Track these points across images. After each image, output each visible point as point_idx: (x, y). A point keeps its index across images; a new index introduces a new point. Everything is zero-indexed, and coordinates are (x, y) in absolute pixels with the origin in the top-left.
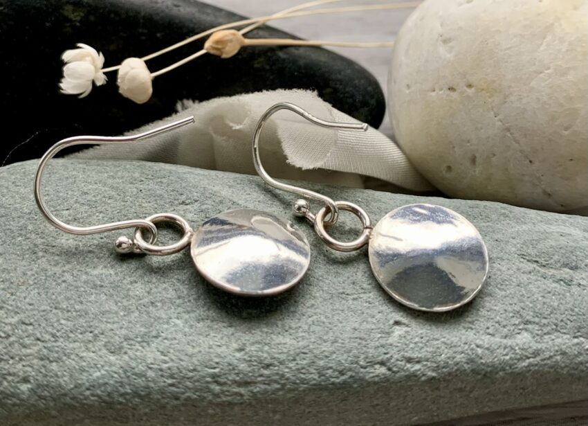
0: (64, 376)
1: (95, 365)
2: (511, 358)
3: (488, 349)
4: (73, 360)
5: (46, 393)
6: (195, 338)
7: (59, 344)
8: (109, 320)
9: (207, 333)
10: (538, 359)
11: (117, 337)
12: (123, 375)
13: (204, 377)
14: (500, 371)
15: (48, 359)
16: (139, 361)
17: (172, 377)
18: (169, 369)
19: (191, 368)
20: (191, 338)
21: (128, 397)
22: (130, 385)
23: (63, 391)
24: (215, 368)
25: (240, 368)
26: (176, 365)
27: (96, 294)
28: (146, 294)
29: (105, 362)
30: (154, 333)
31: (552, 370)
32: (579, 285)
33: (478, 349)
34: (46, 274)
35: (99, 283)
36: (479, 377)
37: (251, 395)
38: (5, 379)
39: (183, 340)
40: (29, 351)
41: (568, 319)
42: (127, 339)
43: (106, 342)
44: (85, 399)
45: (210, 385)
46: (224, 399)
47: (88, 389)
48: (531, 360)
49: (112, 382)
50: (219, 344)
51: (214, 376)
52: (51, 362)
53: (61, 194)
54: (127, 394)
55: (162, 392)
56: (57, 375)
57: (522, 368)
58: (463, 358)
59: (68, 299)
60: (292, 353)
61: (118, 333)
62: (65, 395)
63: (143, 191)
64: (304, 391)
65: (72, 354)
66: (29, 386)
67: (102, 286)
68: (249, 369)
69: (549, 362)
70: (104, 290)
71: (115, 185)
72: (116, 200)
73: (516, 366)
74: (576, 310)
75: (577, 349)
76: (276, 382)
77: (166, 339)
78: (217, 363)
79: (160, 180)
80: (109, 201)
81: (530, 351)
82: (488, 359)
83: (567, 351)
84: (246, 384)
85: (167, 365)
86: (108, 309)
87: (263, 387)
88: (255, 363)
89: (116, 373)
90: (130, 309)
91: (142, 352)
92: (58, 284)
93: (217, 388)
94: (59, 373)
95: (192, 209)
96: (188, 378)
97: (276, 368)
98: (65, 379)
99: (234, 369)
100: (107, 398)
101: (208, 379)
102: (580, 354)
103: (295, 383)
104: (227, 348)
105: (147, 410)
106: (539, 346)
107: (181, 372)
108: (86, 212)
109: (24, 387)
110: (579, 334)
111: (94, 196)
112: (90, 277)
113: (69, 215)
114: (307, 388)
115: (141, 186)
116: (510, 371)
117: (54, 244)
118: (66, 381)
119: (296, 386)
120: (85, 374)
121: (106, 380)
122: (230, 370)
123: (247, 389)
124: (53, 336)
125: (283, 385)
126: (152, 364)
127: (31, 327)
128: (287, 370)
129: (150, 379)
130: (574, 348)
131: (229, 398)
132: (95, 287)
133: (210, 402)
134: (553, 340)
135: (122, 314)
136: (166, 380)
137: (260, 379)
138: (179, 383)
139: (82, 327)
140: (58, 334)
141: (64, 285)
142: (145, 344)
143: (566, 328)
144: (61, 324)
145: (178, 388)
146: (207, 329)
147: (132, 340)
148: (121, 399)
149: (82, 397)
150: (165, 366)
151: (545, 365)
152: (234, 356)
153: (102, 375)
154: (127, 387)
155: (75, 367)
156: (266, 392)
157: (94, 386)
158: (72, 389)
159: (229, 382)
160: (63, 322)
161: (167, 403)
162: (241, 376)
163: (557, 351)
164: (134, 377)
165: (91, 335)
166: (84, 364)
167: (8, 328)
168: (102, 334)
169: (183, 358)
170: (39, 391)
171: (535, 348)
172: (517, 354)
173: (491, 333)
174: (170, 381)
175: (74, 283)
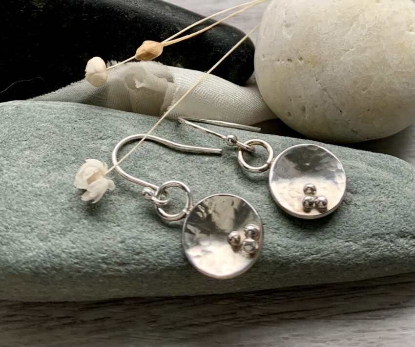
0: (10, 254)
1: (30, 248)
2: (300, 255)
3: (285, 247)
4: (17, 244)
6: (94, 233)
7: (9, 233)
8: (42, 219)
9: (102, 230)
10: (319, 255)
11: (45, 231)
12: (46, 256)
13: (97, 259)
14: (293, 262)
16: (58, 247)
17: (77, 258)
18: (75, 252)
19: (90, 253)
20: (92, 233)
21: (48, 270)
22: (50, 262)
23: (8, 264)
24: (104, 253)
25: (121, 254)
26: (80, 250)
27: (36, 200)
28: (67, 202)
29: (36, 246)
30: (69, 229)
31: (328, 263)
32: (356, 205)
33: (279, 247)
34: (6, 185)
35: (39, 193)
36: (278, 266)
37: (127, 271)
39: (87, 234)
41: (343, 229)
42: (52, 231)
43: (38, 233)
44: (22, 270)
45: (100, 264)
46: (110, 273)
47: (24, 264)
48: (315, 256)
49: (39, 260)
50: (109, 237)
51: (103, 259)
52: (3, 245)
53: (23, 130)
54: (48, 268)
55: (70, 267)
56: (5, 254)
57: (307, 261)
58: (268, 253)
59: (18, 203)
60: (155, 245)
61: (46, 227)
62: (10, 267)
63: (76, 129)
64: (161, 270)
65: (16, 240)
67: (40, 195)
68: (126, 255)
69: (326, 257)
70: (42, 198)
71: (58, 124)
72: (57, 135)
73: (303, 260)
74: (350, 223)
75: (347, 250)
76: (143, 264)
77: (76, 233)
78: (106, 250)
79: (88, 121)
80: (53, 136)
81: (314, 250)
82: (285, 254)
83: (340, 251)
84: (123, 264)
85: (74, 250)
86: (42, 211)
87: (135, 266)
88: (130, 251)
89: (42, 254)
90: (56, 211)
91: (60, 241)
92: (14, 193)
93: (105, 266)
94: (7, 253)
95: (106, 143)
96: (87, 259)
97: (144, 255)
98: (11, 256)
99: (116, 255)
100: (36, 270)
101: (100, 261)
102: (349, 253)
103: (155, 265)
104: (114, 240)
105: (60, 278)
106: (321, 247)
107: (83, 255)
108: (37, 143)
110: (350, 239)
111: (44, 132)
112: (34, 189)
113: (26, 145)
114: (162, 268)
115: (75, 125)
116: (300, 262)
117: (14, 165)
118: (11, 258)
119: (155, 267)
120: (23, 254)
121: (35, 259)
122: (115, 255)
123: (124, 268)
124: (6, 228)
125: (148, 266)
126: (65, 249)
128: (150, 257)
129: (63, 259)
130: (345, 249)
131: (112, 273)
132: (36, 195)
133: (100, 275)
134: (331, 243)
135: (50, 214)
136: (73, 260)
137: (133, 261)
138: (81, 262)
139: (25, 222)
140: (9, 227)
141: (17, 193)
142: (62, 236)
143: (341, 235)
144: (12, 220)
145: (80, 265)
146: (103, 227)
147: (55, 232)
148: (44, 271)
149: (20, 269)
151: (324, 259)
152: (117, 246)
153: (34, 255)
154: (49, 263)
155: (17, 249)
156: (136, 270)
157: (27, 262)
158: (14, 263)
159: (113, 263)
160: (13, 218)
161: (73, 275)
162: (121, 259)
163: (333, 251)
164: (53, 257)
165: (30, 228)
166: (23, 247)
168: (37, 228)
169: (85, 246)
171: (317, 248)
172: (305, 252)
173: (289, 236)
174: (76, 261)
175: (23, 193)
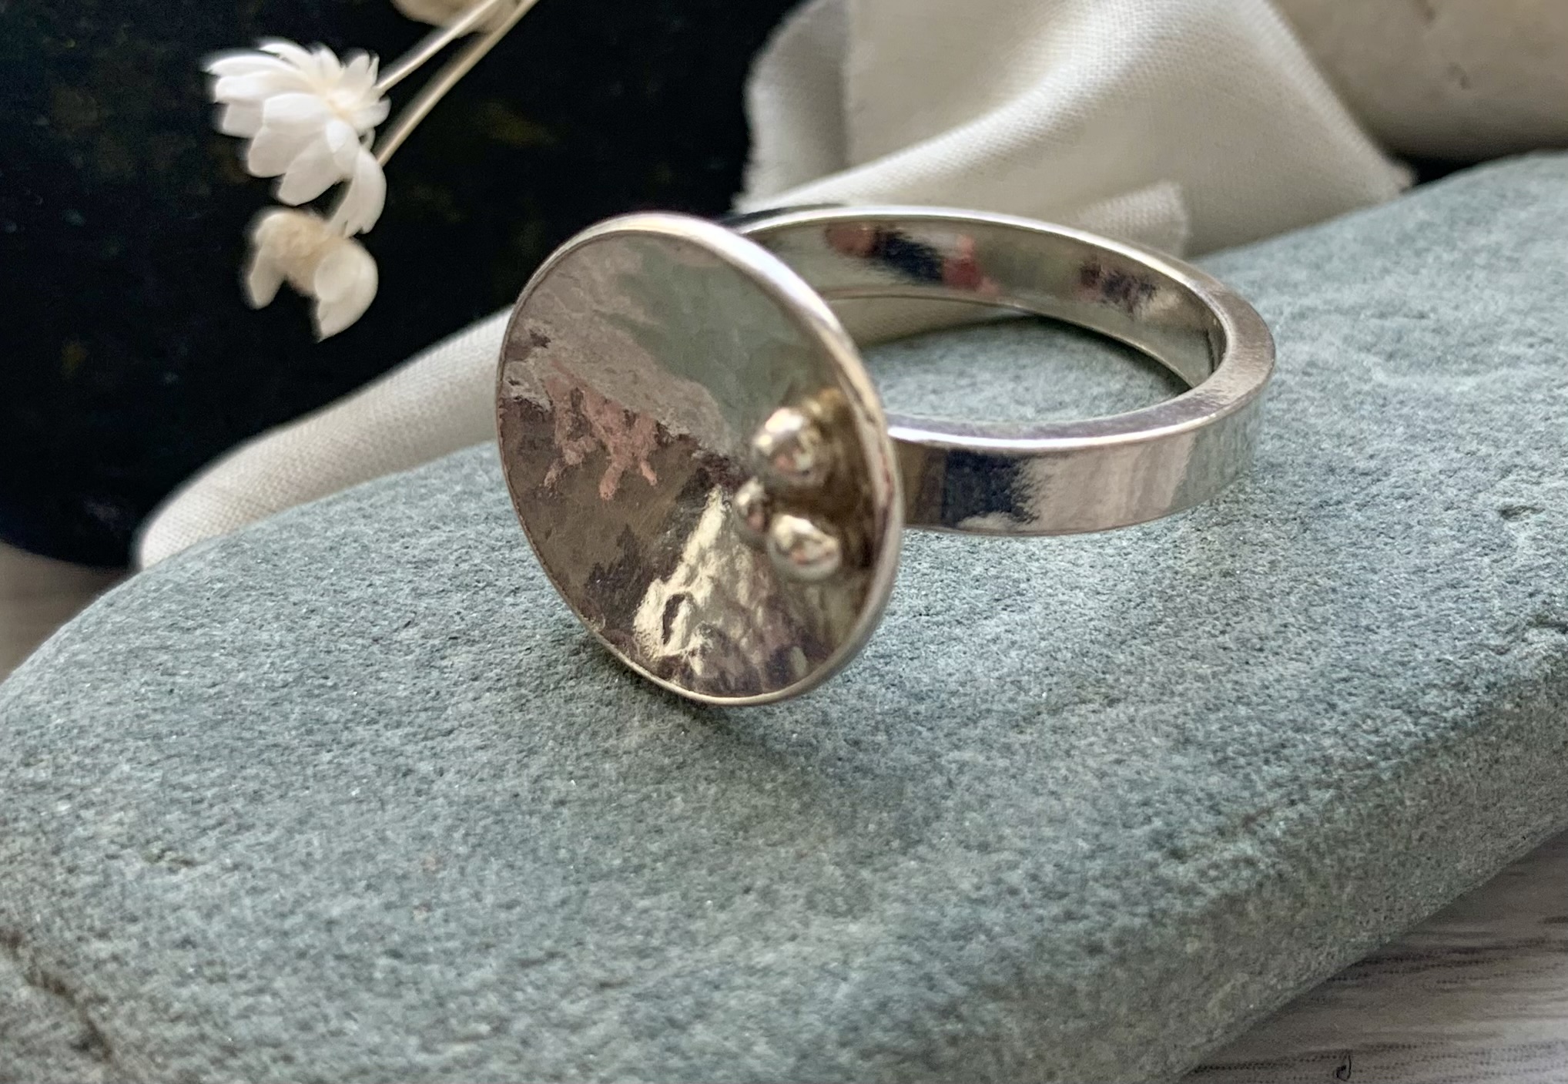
15: (671, 1022)
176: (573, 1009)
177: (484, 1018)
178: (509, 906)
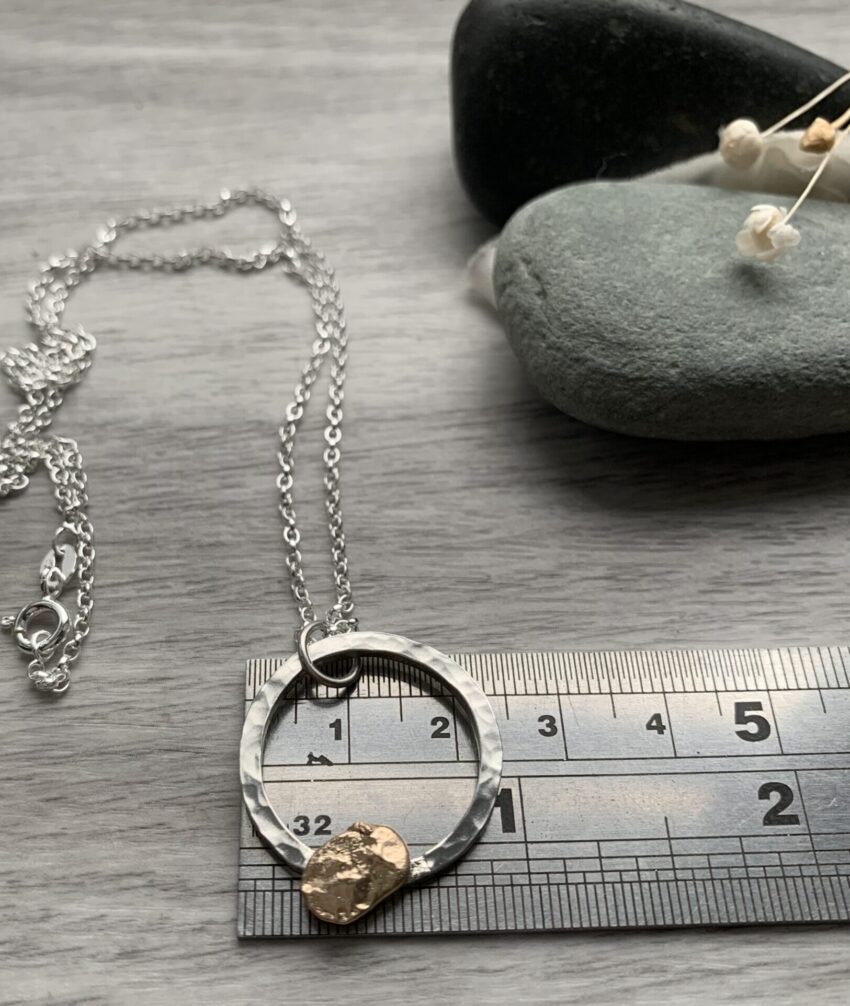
0: (710, 360)
1: (735, 351)
4: (715, 347)
5: (694, 376)
7: (698, 334)
11: (748, 329)
12: (762, 360)
13: (832, 362)
15: (692, 346)
16: (774, 348)
17: (805, 361)
18: (802, 354)
19: (821, 354)
21: (768, 378)
22: (770, 367)
24: (840, 354)
26: (806, 351)
29: (744, 349)
30: (779, 325)
38: (654, 365)
40: (671, 340)
42: (757, 330)
45: (838, 369)
47: (733, 371)
49: (753, 365)
51: (841, 361)
52: (696, 349)
54: (768, 375)
55: (797, 374)
56: (702, 360)
61: (747, 325)
62: (713, 377)
65: (712, 342)
66: (678, 370)
78: (842, 350)
89: (756, 358)
92: (679, 286)
93: (844, 372)
94: (705, 359)
96: (819, 363)
98: (711, 363)
100: (751, 379)
101: (837, 363)
107: (812, 357)
109: (673, 372)
112: (704, 280)
118: (712, 365)
120: (728, 359)
121: (749, 363)
124: (691, 327)
126: (786, 350)
127: (668, 321)
129: (787, 363)
133: (837, 385)
136: (800, 364)
138: (812, 366)
139: (715, 320)
140: (695, 326)
141: (683, 286)
142: (774, 334)
145: (810, 371)
147: (762, 331)
148: (762, 380)
149: (728, 379)
150: (798, 352)
153: (745, 359)
154: (768, 369)
155: (717, 353)
157: (738, 369)
164: (773, 361)
165: (725, 326)
166: (725, 350)
167: (648, 321)
168: (734, 326)
169: (811, 345)
170: (689, 374)
174: (804, 365)
176: (668, 332)
177: (646, 325)
178: (661, 301)
